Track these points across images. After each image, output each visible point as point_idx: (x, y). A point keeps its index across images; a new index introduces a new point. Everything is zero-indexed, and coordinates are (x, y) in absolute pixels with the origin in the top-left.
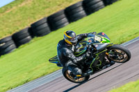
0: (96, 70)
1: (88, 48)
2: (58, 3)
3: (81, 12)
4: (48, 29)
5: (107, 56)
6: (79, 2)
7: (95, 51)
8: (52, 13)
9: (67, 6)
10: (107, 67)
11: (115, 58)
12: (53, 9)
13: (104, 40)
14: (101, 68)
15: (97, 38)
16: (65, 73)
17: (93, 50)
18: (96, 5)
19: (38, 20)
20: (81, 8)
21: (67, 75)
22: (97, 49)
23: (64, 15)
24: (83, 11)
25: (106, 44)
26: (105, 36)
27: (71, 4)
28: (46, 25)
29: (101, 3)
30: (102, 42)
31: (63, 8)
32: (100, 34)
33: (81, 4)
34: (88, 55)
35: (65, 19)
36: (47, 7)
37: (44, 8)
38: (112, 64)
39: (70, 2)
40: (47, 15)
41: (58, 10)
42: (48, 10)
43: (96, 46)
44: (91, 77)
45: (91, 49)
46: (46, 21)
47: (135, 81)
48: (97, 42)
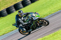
0: (33, 29)
1: (30, 19)
2: (11, 2)
3: (21, 6)
4: (7, 13)
5: (39, 23)
6: (20, 2)
7: (33, 20)
8: (8, 7)
9: (15, 4)
10: (38, 28)
11: (42, 24)
12: (9, 5)
13: (37, 16)
14: (36, 28)
15: (34, 15)
16: (19, 31)
17: (32, 20)
18: (28, 3)
19: (2, 10)
20: (21, 4)
21: (21, 32)
22: (34, 20)
23: (13, 8)
24: (22, 6)
25: (38, 17)
26: (38, 14)
27: (17, 3)
28: (6, 12)
29: (30, 2)
30: (36, 17)
31: (13, 4)
32: (35, 13)
33: (21, 3)
34: (30, 22)
35: (14, 9)
36: (6, 4)
37: (5, 5)
38: (41, 27)
39: (16, 2)
40: (6, 8)
41: (11, 5)
42: (6, 5)
43: (33, 18)
44: (31, 32)
45: (31, 20)
46: (5, 10)
47: (42, 37)
48: (34, 16)
